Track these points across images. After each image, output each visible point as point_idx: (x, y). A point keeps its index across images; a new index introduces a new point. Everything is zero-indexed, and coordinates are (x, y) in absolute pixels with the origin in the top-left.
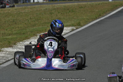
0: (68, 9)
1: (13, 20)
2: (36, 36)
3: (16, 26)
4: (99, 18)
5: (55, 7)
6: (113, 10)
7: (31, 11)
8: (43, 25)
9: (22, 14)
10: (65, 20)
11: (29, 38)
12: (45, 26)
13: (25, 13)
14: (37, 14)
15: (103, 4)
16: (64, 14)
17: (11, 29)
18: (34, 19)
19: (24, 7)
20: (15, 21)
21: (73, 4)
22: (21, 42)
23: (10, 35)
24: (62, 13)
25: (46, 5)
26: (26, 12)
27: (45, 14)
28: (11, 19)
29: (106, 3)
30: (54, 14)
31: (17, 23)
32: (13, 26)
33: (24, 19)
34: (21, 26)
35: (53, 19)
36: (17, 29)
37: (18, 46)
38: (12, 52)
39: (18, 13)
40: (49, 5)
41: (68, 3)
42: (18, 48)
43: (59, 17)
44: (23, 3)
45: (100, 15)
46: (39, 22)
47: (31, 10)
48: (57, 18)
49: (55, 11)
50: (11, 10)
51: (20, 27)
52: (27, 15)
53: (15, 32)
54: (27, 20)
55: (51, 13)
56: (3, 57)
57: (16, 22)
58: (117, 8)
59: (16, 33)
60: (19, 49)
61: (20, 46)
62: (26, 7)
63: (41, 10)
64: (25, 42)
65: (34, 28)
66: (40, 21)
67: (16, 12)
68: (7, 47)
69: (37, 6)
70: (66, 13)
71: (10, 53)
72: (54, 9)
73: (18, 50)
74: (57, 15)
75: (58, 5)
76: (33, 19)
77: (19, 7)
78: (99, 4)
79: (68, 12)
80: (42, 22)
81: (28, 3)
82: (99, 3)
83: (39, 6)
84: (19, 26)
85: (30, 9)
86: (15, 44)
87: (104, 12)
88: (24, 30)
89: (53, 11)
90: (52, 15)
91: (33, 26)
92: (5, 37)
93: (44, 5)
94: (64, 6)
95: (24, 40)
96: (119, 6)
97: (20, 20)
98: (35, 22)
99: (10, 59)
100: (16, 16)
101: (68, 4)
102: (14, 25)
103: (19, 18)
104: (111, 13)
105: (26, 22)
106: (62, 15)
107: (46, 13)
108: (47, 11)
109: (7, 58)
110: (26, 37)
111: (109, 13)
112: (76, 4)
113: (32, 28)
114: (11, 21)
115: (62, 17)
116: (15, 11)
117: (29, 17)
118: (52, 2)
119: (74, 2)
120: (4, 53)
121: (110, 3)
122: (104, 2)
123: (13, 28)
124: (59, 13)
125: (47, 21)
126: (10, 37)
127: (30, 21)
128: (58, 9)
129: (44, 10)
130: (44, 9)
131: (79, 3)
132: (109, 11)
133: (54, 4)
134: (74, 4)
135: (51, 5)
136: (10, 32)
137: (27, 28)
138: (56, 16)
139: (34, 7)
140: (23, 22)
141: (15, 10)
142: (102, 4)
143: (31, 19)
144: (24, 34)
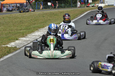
0: (53, 14)
3: (23, 25)
4: (74, 19)
6: (81, 14)
7: (30, 16)
8: (40, 23)
9: (25, 17)
11: (34, 32)
14: (35, 17)
15: (74, 11)
17: (20, 26)
18: (33, 20)
20: (22, 21)
21: (55, 11)
23: (21, 30)
26: (27, 16)
33: (27, 20)
34: (26, 24)
35: (45, 20)
36: (24, 26)
37: (28, 36)
39: (22, 16)
40: (39, 12)
45: (74, 17)
50: (17, 15)
52: (29, 18)
53: (24, 28)
54: (29, 21)
56: (21, 43)
58: (84, 13)
60: (30, 38)
63: (36, 14)
66: (37, 21)
67: (20, 16)
68: (22, 37)
71: (25, 41)
72: (44, 14)
75: (45, 11)
78: (72, 11)
79: (54, 15)
85: (29, 14)
86: (26, 35)
88: (29, 27)
90: (44, 17)
91: (34, 24)
92: (18, 31)
96: (85, 11)
99: (26, 44)
101: (52, 11)
107: (40, 16)
109: (24, 44)
111: (80, 16)
112: (57, 10)
113: (34, 26)
114: (19, 21)
120: (21, 41)
123: (22, 26)
125: (42, 21)
126: (22, 31)
127: (31, 22)
128: (46, 14)
129: (38, 14)
132: (79, 14)
135: (41, 12)
136: (20, 28)
137: (31, 25)
139: (31, 13)
140: (27, 22)
141: (20, 14)
143: (31, 20)
144: (29, 29)
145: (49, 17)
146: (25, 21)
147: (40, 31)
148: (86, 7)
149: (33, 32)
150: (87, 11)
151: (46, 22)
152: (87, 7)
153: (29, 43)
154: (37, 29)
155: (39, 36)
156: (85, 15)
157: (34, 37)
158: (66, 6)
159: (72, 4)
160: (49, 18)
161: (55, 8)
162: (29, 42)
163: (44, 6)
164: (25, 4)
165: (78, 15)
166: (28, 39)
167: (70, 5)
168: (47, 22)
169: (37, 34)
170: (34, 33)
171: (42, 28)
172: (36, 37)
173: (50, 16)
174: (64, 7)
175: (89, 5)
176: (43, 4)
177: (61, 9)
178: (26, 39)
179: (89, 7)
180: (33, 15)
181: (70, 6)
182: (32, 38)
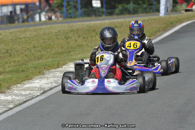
0: (94, 31)
1: (7, 50)
2: (43, 75)
3: (11, 60)
5: (74, 28)
6: (165, 30)
7: (35, 36)
8: (54, 56)
9: (20, 40)
10: (89, 49)
11: (31, 79)
12: (57, 57)
13: (25, 38)
14: (44, 39)
15: (150, 21)
16: (87, 38)
17: (3, 64)
18: (40, 48)
19: (24, 29)
20: (9, 51)
22: (19, 85)
24: (84, 38)
25: (60, 25)
26: (27, 38)
27: (57, 38)
28: (4, 49)
29: (155, 19)
30: (71, 38)
31: (12, 54)
32: (7, 60)
33: (24, 49)
34: (18, 59)
35: (69, 46)
36: (13, 63)
37: (13, 91)
38: (5, 100)
39: (15, 38)
40: (64, 25)
41: (94, 20)
42: (14, 94)
43: (80, 43)
44: (23, 22)
46: (47, 52)
47: (35, 33)
48: (77, 45)
49: (74, 34)
50: (3, 34)
51: (18, 61)
52: (29, 41)
53: (10, 69)
54: (28, 49)
55: (67, 38)
57: (10, 53)
59: (11, 72)
60: (16, 95)
61: (17, 92)
62: (26, 28)
63: (52, 32)
64: (25, 84)
65: (40, 62)
66: (49, 50)
67: (10, 38)
69: (45, 27)
70: (91, 36)
71: (1, 102)
72: (72, 31)
73: (14, 97)
74: (76, 41)
76: (38, 47)
77: (16, 30)
79: (94, 34)
80: (51, 53)
81: (31, 23)
82: (145, 20)
83: (48, 26)
84: (16, 60)
85: (34, 31)
86: (8, 88)
87: (152, 34)
88: (24, 66)
89: (70, 35)
90: (69, 40)
91: (38, 58)
93: (56, 25)
94: (88, 26)
95: (23, 81)
96: (177, 22)
97: (17, 50)
98: (40, 52)
100: (10, 44)
102: (9, 58)
103: (16, 46)
104: (163, 34)
105: (27, 52)
106: (84, 39)
107: (59, 38)
108: (60, 34)
110: (26, 76)
111: (161, 35)
113: (37, 62)
114: (3, 51)
115: (85, 43)
116: (10, 35)
117: (32, 45)
118: (69, 20)
119: (104, 19)
121: (161, 18)
122: (151, 17)
123: (6, 63)
124: (79, 37)
125: (60, 50)
126: (1, 77)
127: (33, 50)
128: (78, 30)
129: (56, 33)
130: (56, 31)
131: (112, 21)
132: (160, 31)
133: (72, 22)
134: (104, 22)
135: (66, 25)
137: (29, 61)
138: (74, 41)
139: (40, 29)
140: (22, 54)
141: (10, 33)
142: (148, 20)
143: (35, 47)
144: (23, 71)
145: (81, 38)
146: (17, 51)
147: (47, 76)
148: (183, 12)
149: (28, 78)
150: (182, 22)
151: (69, 52)
152: (187, 11)
153: (11, 109)
154: (40, 73)
155: (41, 88)
156: (173, 33)
157: (27, 92)
158: (140, 10)
159: (155, 3)
160: (80, 41)
161: (111, 14)
162: (11, 106)
163: (83, 10)
164: (38, 4)
165: (155, 32)
166: (9, 98)
167: (151, 5)
168: (72, 53)
169: (38, 85)
170: (30, 81)
171: (55, 69)
172: (32, 92)
173: (85, 36)
174: (135, 12)
175: (192, 7)
176: (81, 4)
177: (127, 16)
178: (6, 98)
179: (192, 10)
180: (44, 34)
181: (151, 8)
182: (21, 95)
